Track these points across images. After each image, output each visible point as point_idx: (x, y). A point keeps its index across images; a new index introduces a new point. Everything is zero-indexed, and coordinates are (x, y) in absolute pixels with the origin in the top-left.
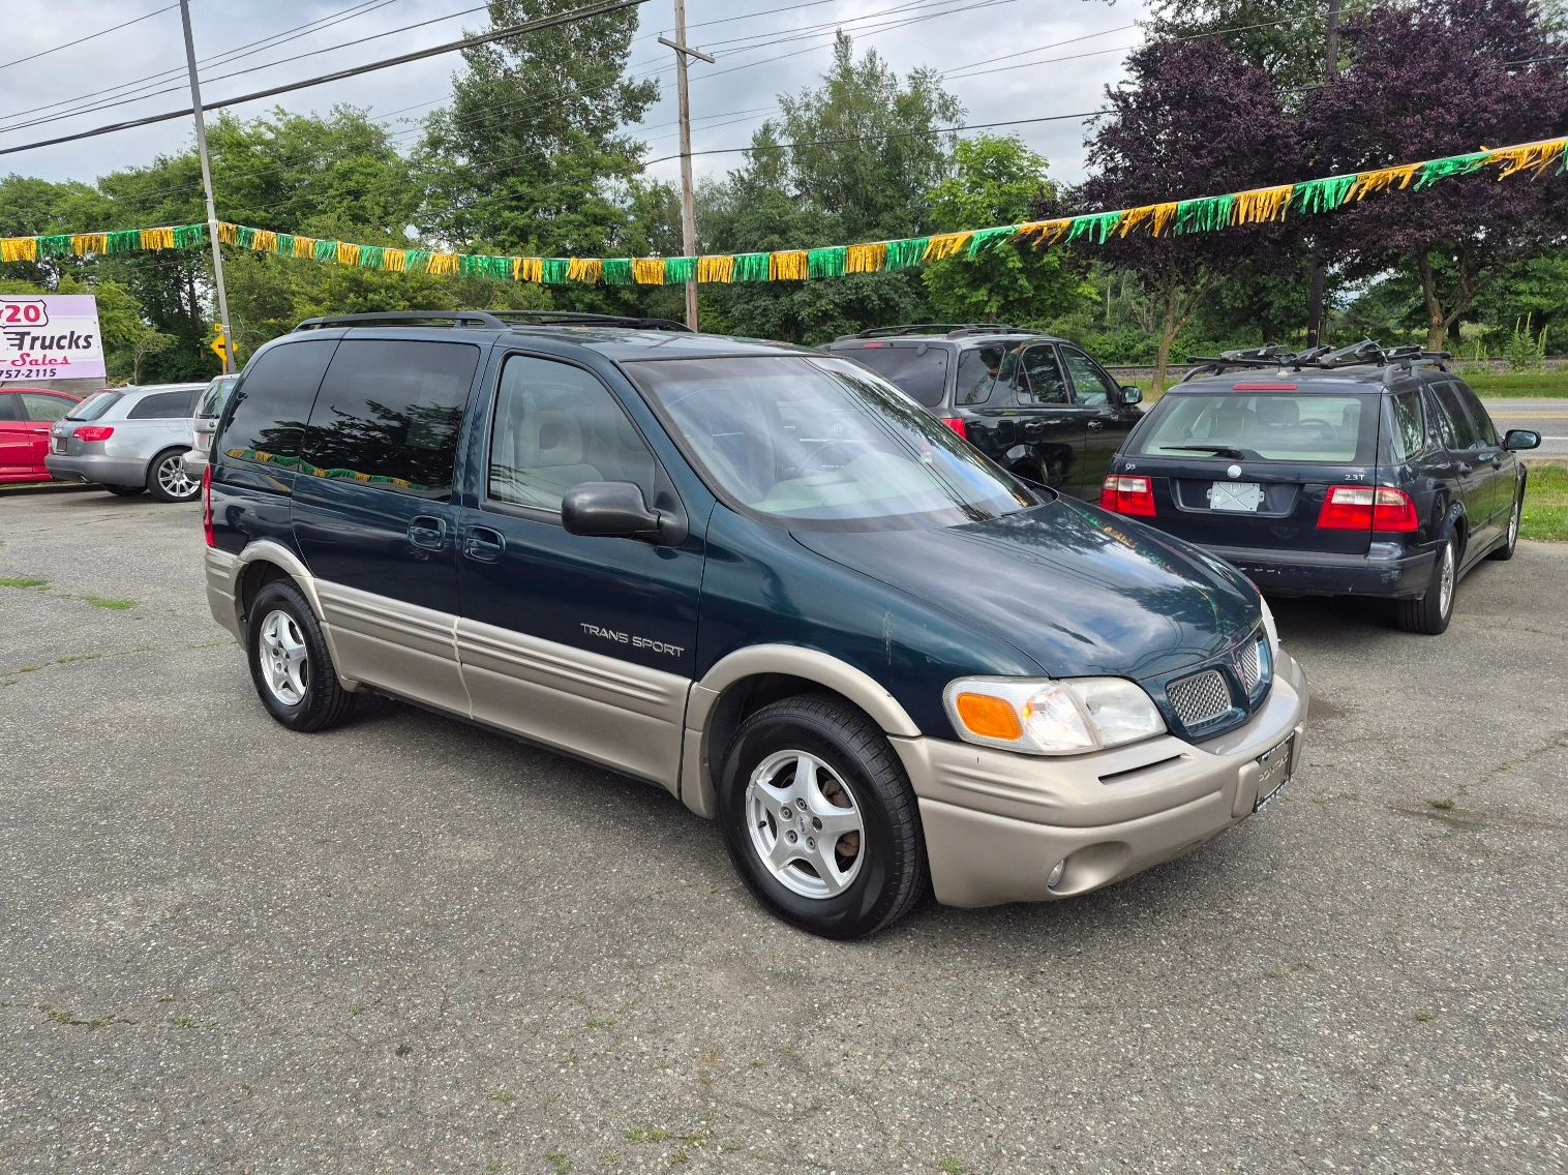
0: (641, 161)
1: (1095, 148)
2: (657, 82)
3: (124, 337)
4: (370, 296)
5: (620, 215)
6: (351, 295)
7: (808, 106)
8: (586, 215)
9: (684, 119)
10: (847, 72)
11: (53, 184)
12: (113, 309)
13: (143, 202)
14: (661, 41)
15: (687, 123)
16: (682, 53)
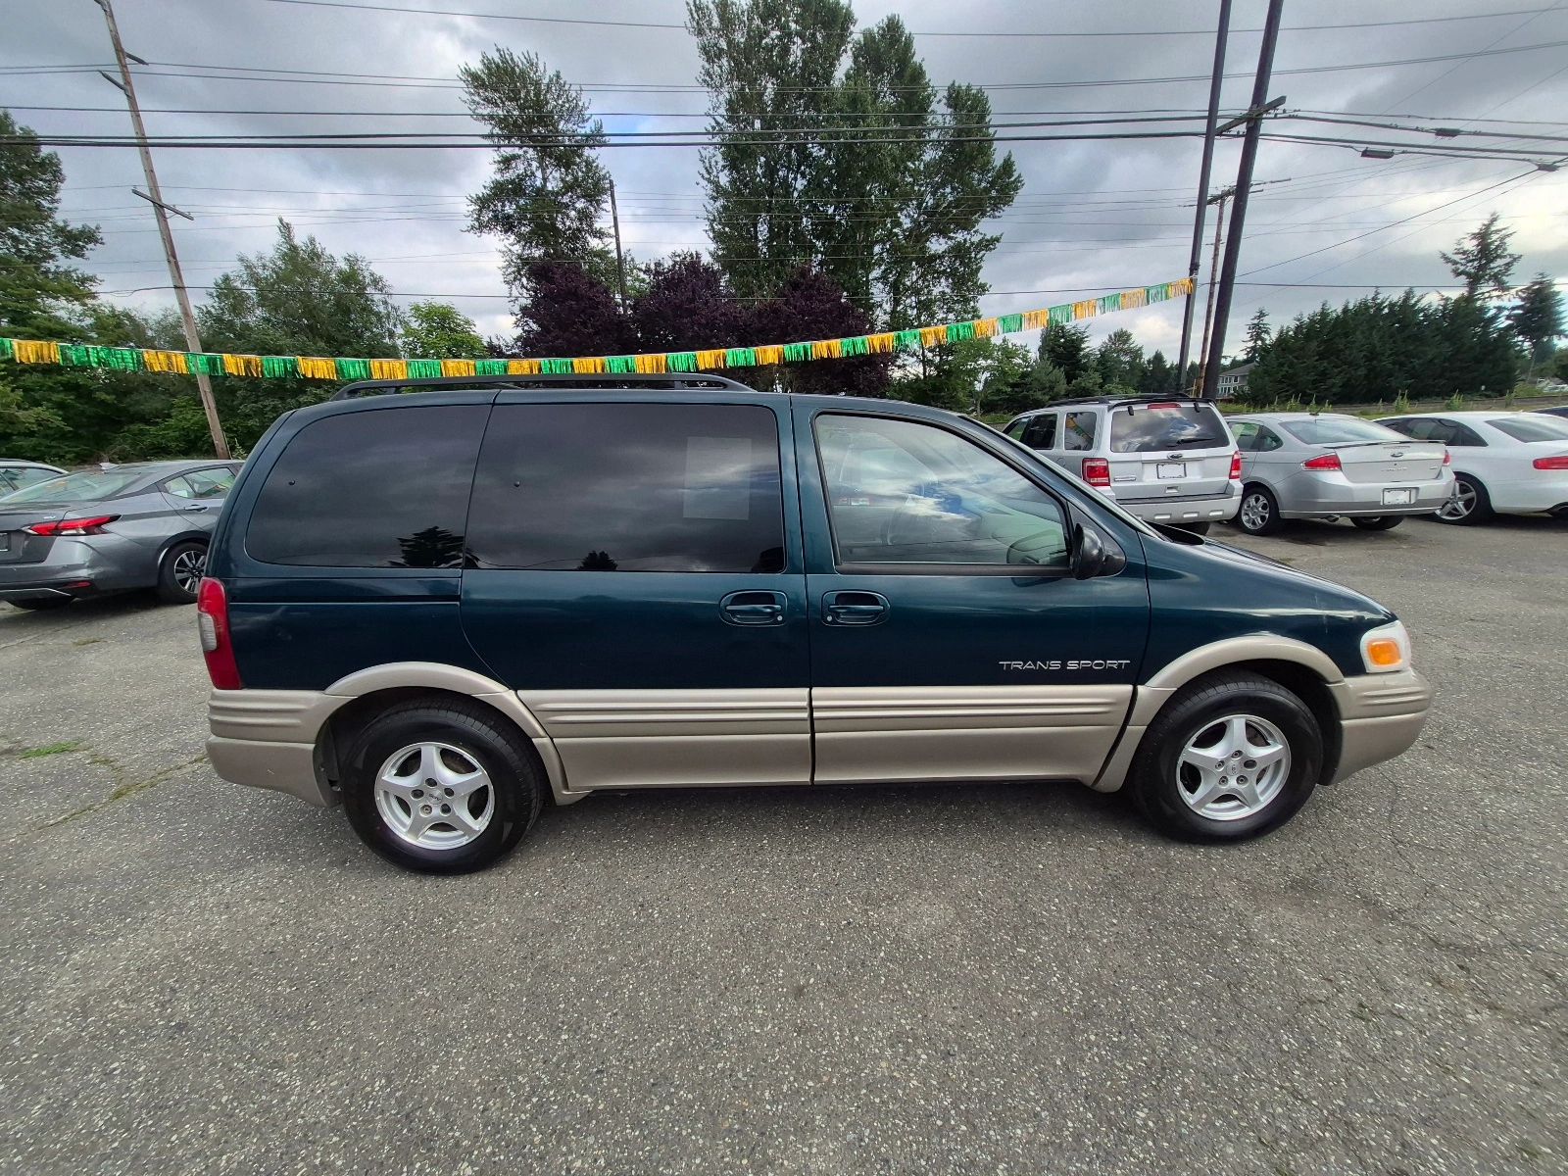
0: (93, 289)
1: (519, 317)
2: (97, 228)
5: (81, 331)
7: (264, 266)
8: (38, 328)
9: (171, 259)
10: (294, 248)
14: (135, 192)
15: (176, 263)
16: (159, 207)
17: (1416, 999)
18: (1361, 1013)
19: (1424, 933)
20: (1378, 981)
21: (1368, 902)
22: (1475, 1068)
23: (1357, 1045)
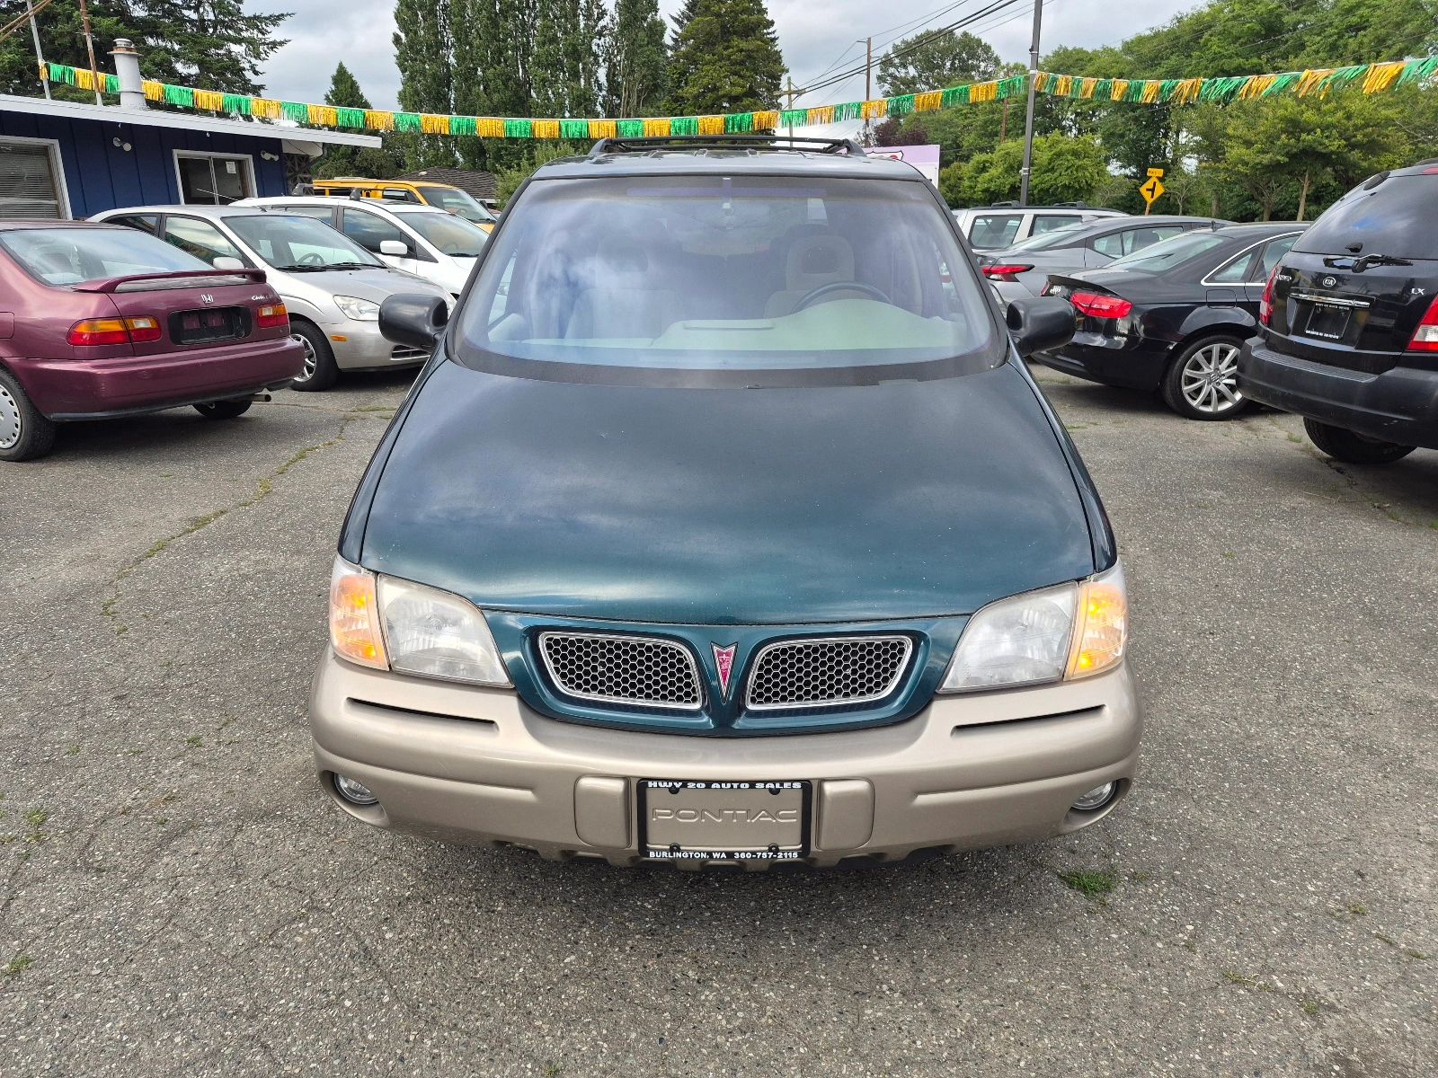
3: (1087, 182)
4: (1304, 136)
6: (1283, 136)
11: (1090, 51)
12: (1085, 157)
13: (1152, 60)
17: (173, 775)
18: (194, 741)
19: (207, 825)
20: (205, 766)
21: (266, 815)
22: (118, 765)
23: (181, 725)
